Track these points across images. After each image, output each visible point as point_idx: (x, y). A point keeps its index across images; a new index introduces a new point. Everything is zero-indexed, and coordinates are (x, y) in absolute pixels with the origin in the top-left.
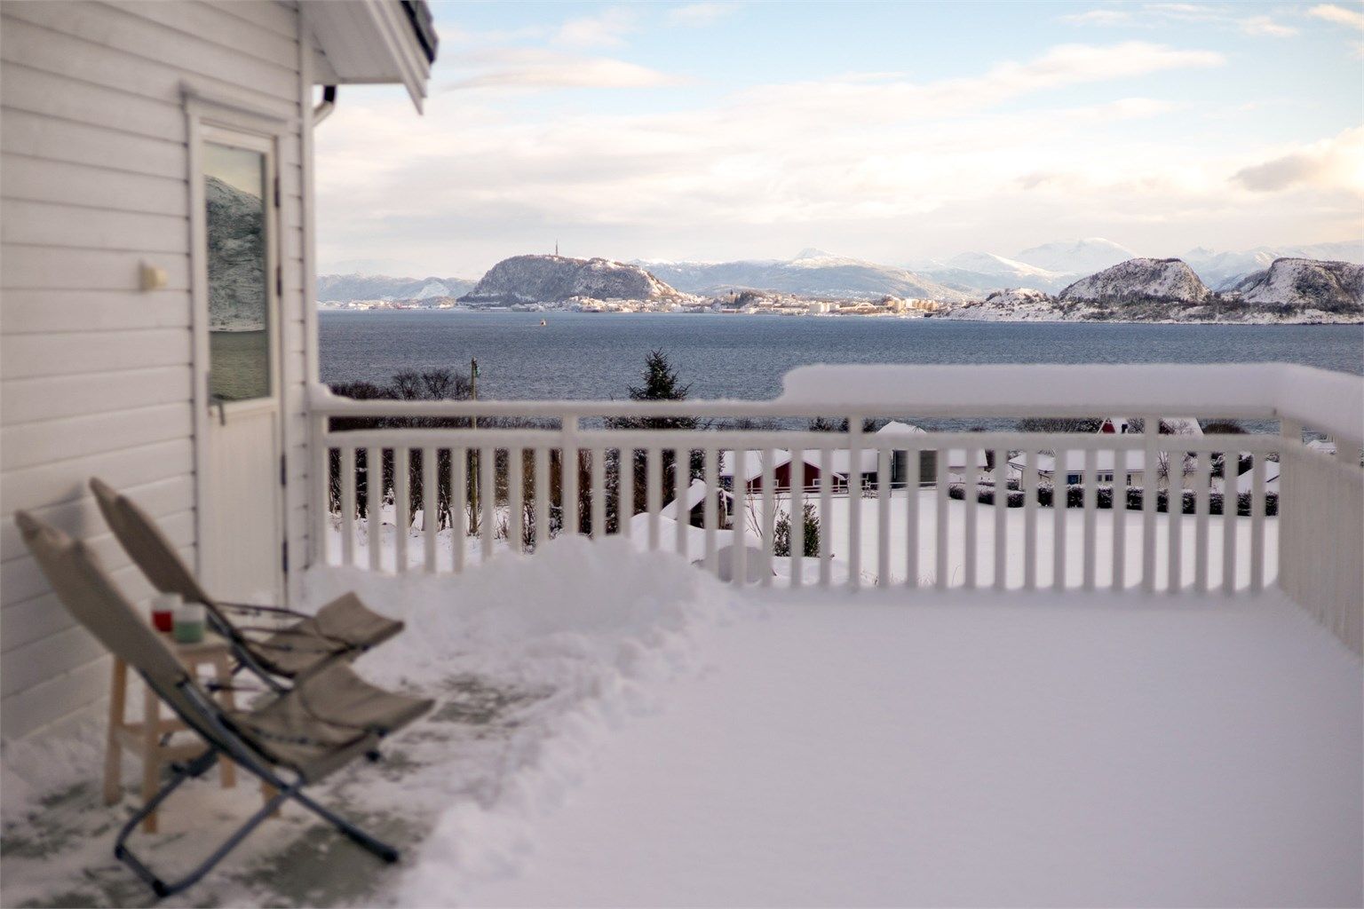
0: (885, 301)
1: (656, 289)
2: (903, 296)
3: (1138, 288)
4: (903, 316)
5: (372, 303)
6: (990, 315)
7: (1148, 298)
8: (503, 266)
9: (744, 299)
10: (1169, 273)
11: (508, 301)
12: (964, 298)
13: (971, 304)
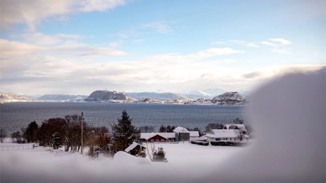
0: (176, 100)
1: (127, 98)
2: (180, 99)
3: (229, 98)
4: (180, 104)
5: (65, 100)
6: (198, 103)
7: (231, 100)
8: (94, 92)
9: (146, 100)
10: (235, 95)
11: (95, 100)
12: (193, 100)
13: (194, 101)
